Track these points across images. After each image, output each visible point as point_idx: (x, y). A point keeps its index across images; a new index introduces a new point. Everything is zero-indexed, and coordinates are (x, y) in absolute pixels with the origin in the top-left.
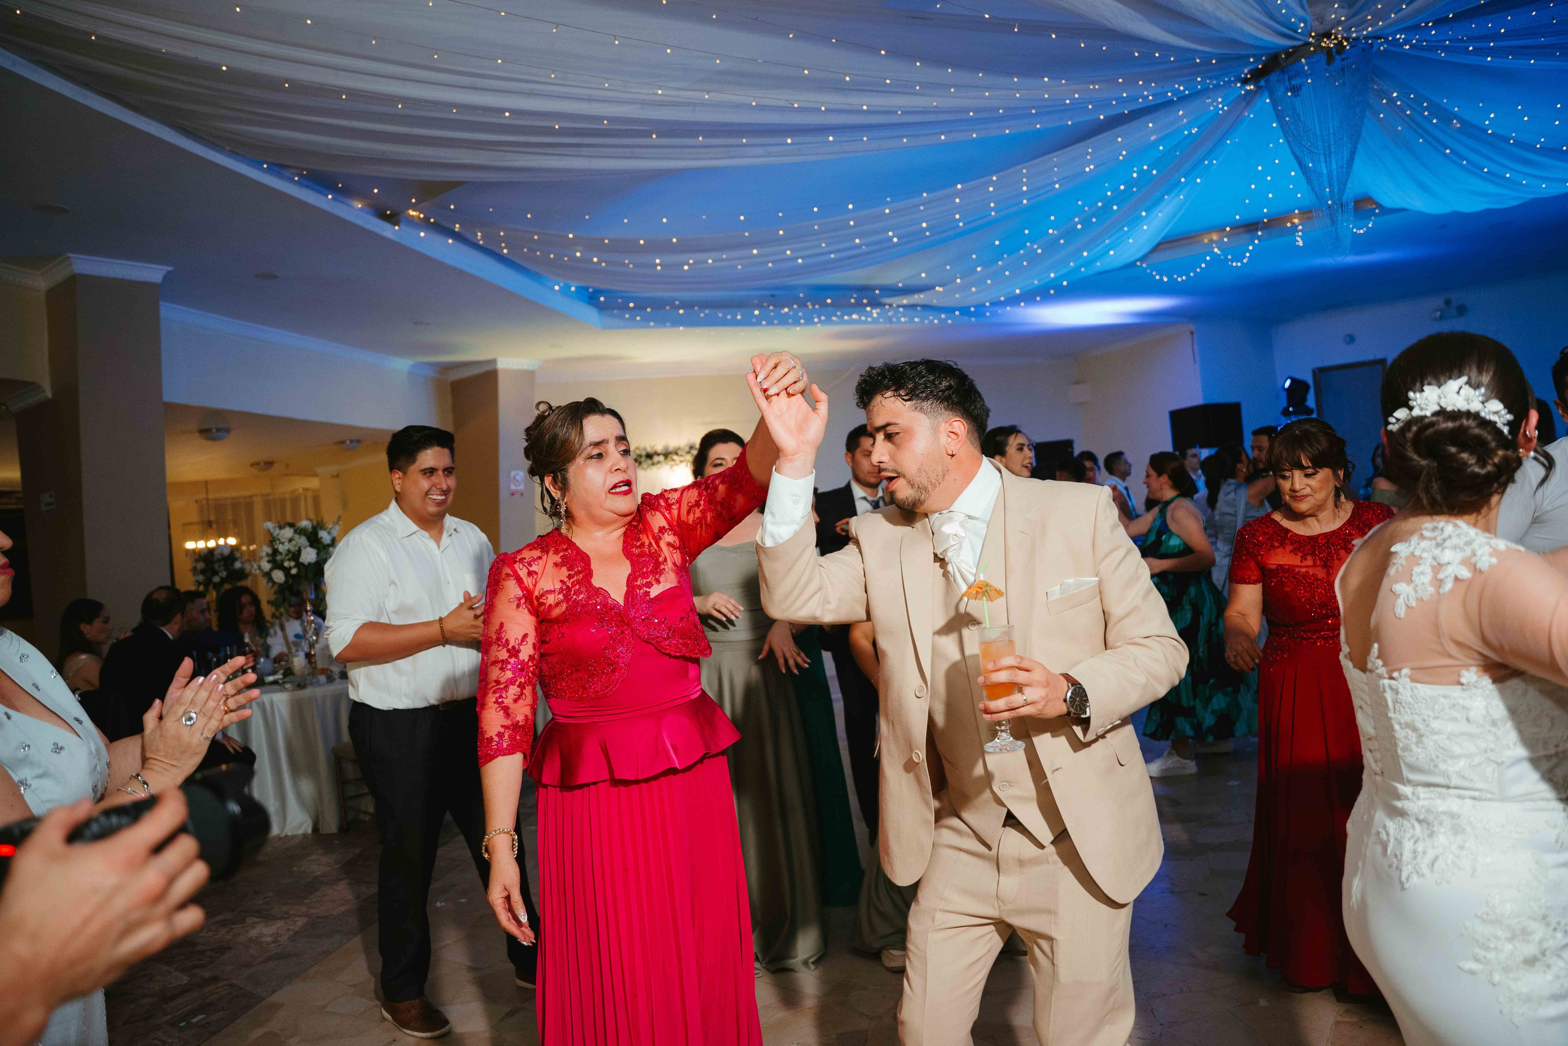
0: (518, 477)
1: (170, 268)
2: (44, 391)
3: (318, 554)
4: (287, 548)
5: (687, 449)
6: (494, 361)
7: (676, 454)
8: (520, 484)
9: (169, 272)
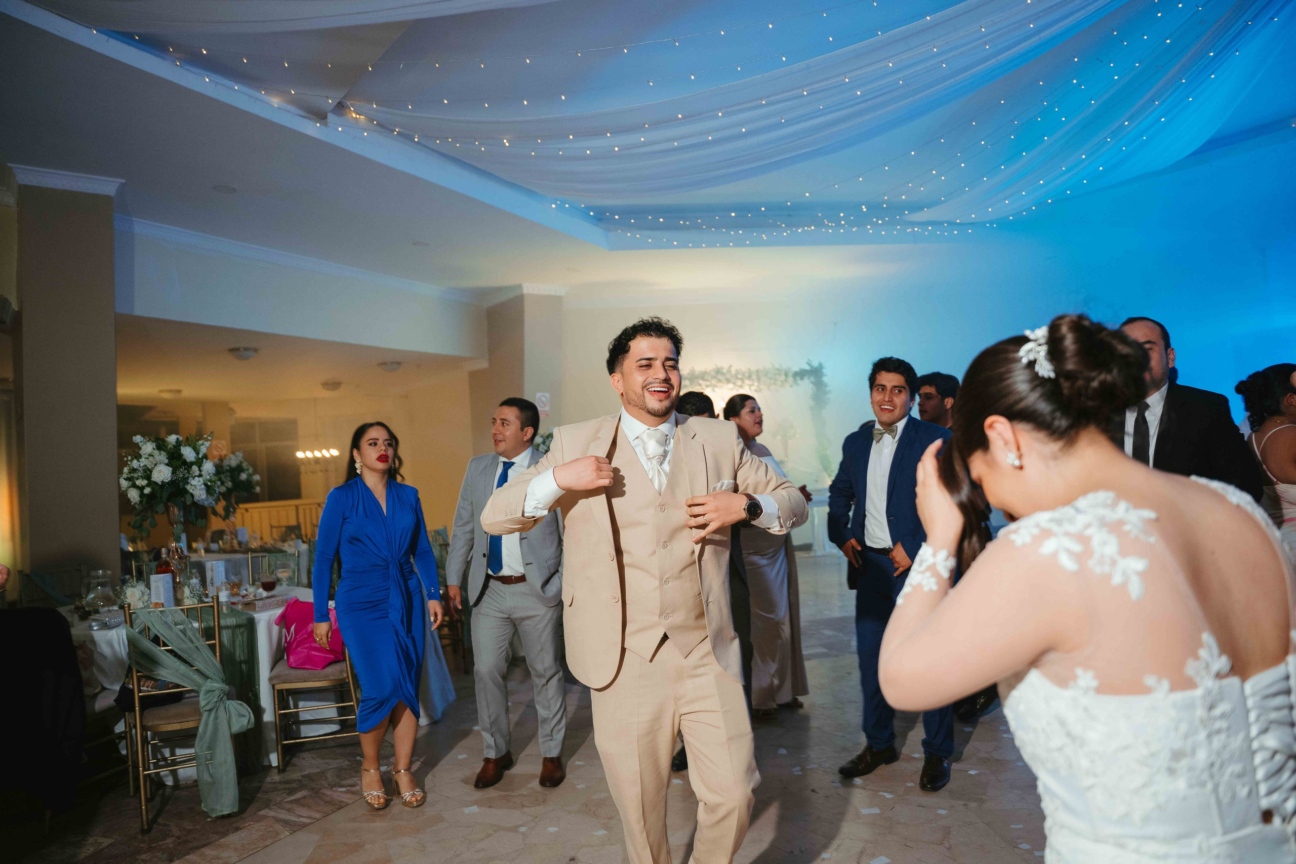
0: (544, 399)
1: (123, 181)
2: (10, 304)
3: (173, 473)
4: (142, 465)
5: (713, 373)
6: (520, 287)
7: (703, 379)
8: (545, 405)
9: (123, 185)
